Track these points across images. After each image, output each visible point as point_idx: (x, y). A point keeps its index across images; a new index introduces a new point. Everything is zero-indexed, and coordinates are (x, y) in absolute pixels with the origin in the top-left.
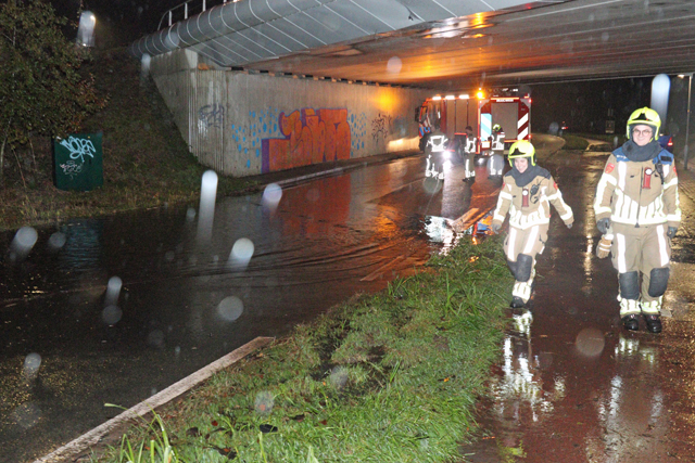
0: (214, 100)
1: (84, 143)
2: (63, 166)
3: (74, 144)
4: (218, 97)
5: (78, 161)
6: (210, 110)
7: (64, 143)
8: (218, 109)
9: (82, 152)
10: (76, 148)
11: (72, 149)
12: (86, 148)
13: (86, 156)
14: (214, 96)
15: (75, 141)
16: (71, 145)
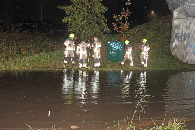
0: (182, 31)
1: (118, 45)
2: (110, 52)
3: (114, 45)
4: (184, 30)
5: (115, 51)
6: (179, 35)
7: (111, 44)
8: (183, 35)
9: (117, 48)
10: (115, 46)
11: (114, 47)
12: (118, 47)
13: (118, 49)
14: (182, 29)
15: (115, 44)
16: (113, 45)
